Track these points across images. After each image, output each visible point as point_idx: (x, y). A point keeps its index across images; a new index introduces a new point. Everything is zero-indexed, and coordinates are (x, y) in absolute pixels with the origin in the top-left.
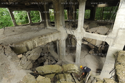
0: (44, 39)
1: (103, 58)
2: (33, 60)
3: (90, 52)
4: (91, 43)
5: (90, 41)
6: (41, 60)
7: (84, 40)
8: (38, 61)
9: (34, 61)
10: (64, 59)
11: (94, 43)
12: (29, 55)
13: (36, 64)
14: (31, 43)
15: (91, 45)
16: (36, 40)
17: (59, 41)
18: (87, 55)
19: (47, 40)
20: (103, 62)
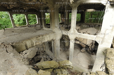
0: (41, 39)
1: (94, 56)
2: (29, 59)
4: (83, 42)
5: (82, 40)
6: (37, 58)
7: (76, 40)
8: (34, 59)
9: (31, 59)
10: (59, 57)
11: (85, 43)
12: (26, 53)
13: (33, 62)
14: (30, 42)
15: (83, 44)
16: (34, 39)
17: (54, 41)
18: (80, 53)
19: (43, 39)
20: (94, 59)
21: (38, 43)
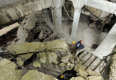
0: (31, 6)
3: (90, 26)
6: (36, 30)
11: (97, 15)
15: (94, 17)
18: (87, 29)
21: (28, 12)
